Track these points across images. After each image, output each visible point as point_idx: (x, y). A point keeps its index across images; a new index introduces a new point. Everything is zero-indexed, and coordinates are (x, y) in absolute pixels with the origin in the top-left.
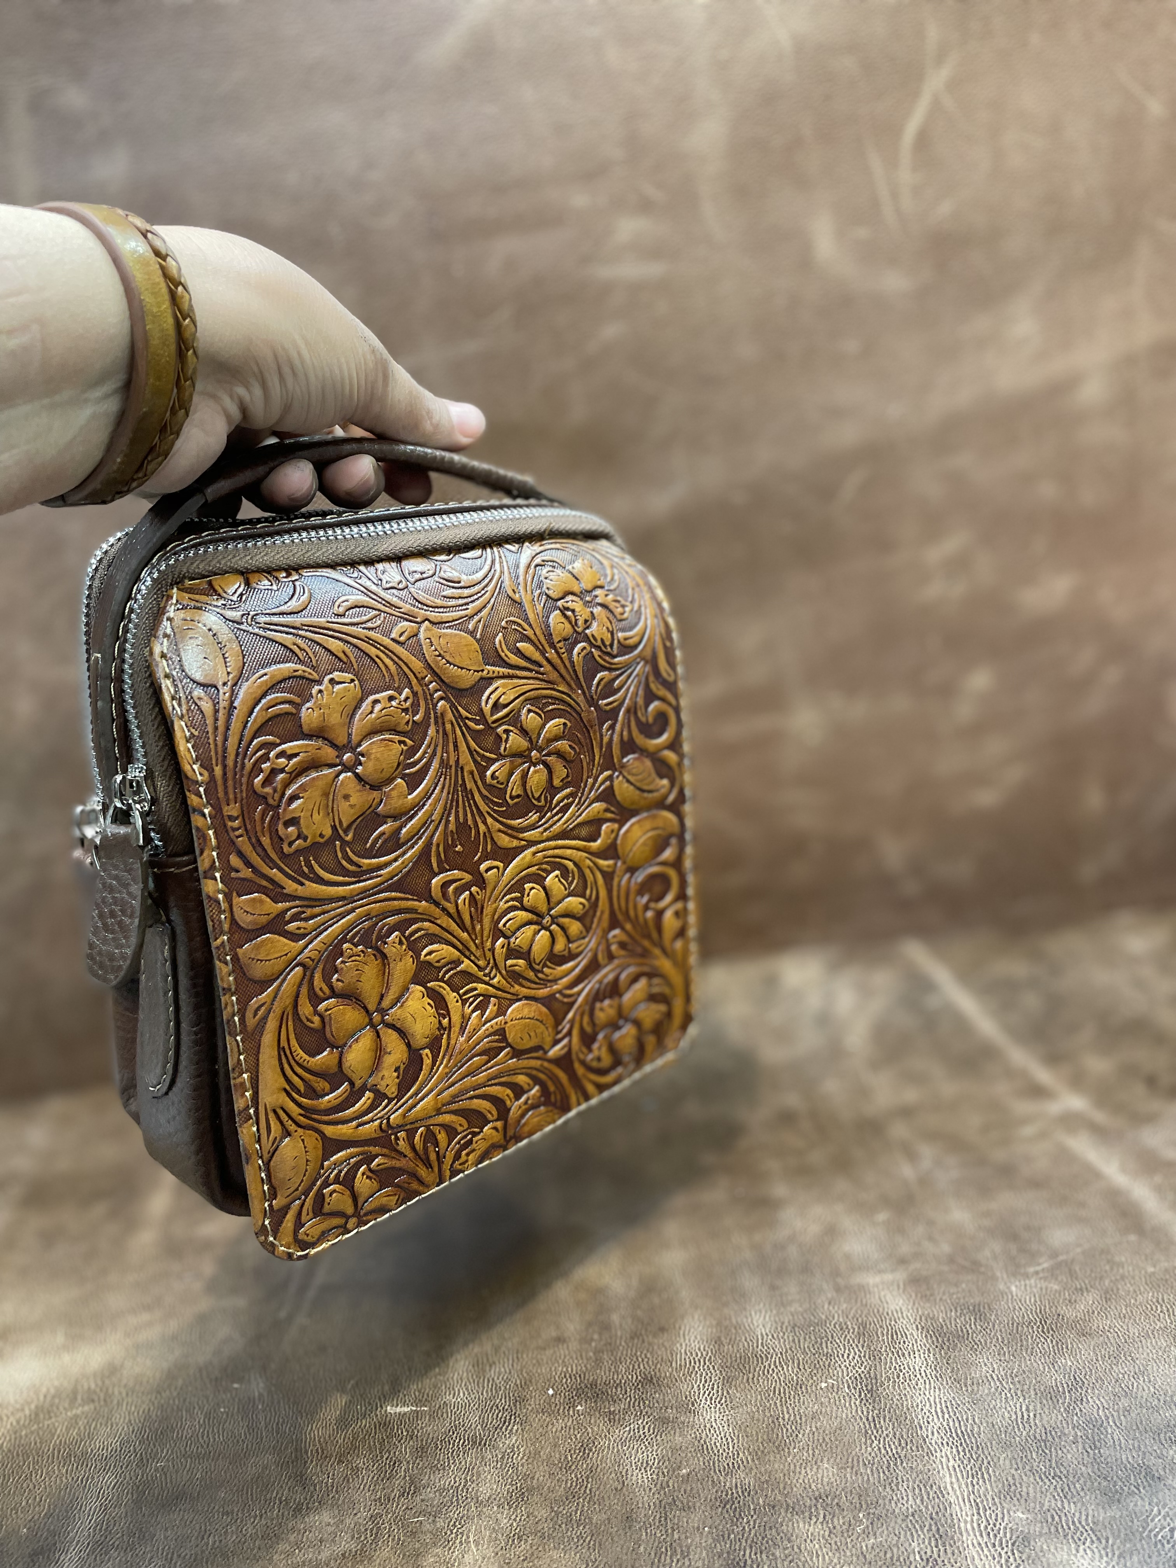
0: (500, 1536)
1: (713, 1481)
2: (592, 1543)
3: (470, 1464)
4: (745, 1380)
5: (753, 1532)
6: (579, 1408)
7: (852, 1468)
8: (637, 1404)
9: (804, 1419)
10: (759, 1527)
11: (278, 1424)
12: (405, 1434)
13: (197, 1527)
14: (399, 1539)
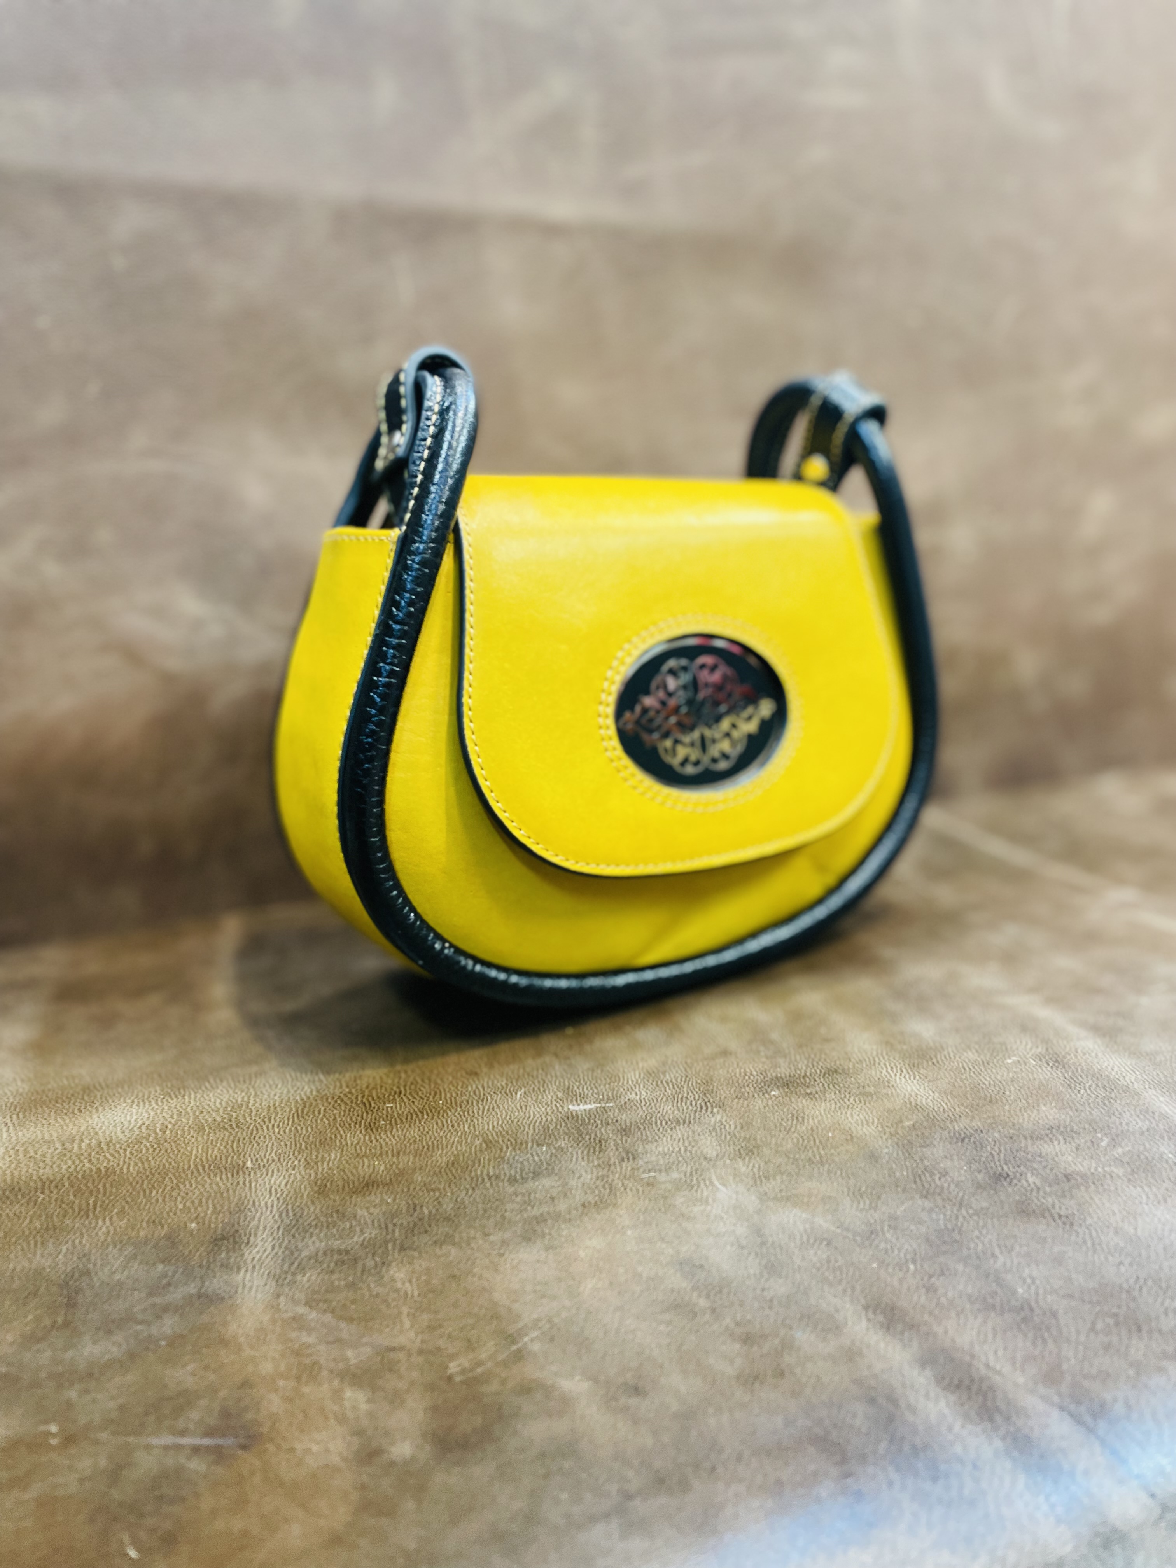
0: (744, 1178)
1: (941, 1127)
2: (844, 1174)
3: (683, 1136)
4: (930, 1063)
5: (1002, 1156)
6: (773, 1093)
7: (1071, 1107)
8: (831, 1086)
9: (1004, 1083)
10: (1006, 1150)
11: (453, 1126)
12: (599, 1122)
13: (404, 1203)
14: (638, 1190)
